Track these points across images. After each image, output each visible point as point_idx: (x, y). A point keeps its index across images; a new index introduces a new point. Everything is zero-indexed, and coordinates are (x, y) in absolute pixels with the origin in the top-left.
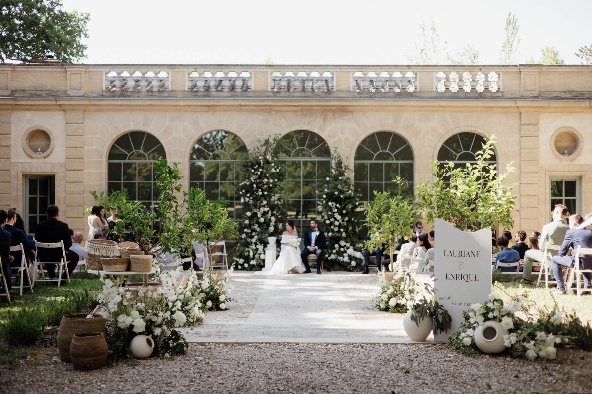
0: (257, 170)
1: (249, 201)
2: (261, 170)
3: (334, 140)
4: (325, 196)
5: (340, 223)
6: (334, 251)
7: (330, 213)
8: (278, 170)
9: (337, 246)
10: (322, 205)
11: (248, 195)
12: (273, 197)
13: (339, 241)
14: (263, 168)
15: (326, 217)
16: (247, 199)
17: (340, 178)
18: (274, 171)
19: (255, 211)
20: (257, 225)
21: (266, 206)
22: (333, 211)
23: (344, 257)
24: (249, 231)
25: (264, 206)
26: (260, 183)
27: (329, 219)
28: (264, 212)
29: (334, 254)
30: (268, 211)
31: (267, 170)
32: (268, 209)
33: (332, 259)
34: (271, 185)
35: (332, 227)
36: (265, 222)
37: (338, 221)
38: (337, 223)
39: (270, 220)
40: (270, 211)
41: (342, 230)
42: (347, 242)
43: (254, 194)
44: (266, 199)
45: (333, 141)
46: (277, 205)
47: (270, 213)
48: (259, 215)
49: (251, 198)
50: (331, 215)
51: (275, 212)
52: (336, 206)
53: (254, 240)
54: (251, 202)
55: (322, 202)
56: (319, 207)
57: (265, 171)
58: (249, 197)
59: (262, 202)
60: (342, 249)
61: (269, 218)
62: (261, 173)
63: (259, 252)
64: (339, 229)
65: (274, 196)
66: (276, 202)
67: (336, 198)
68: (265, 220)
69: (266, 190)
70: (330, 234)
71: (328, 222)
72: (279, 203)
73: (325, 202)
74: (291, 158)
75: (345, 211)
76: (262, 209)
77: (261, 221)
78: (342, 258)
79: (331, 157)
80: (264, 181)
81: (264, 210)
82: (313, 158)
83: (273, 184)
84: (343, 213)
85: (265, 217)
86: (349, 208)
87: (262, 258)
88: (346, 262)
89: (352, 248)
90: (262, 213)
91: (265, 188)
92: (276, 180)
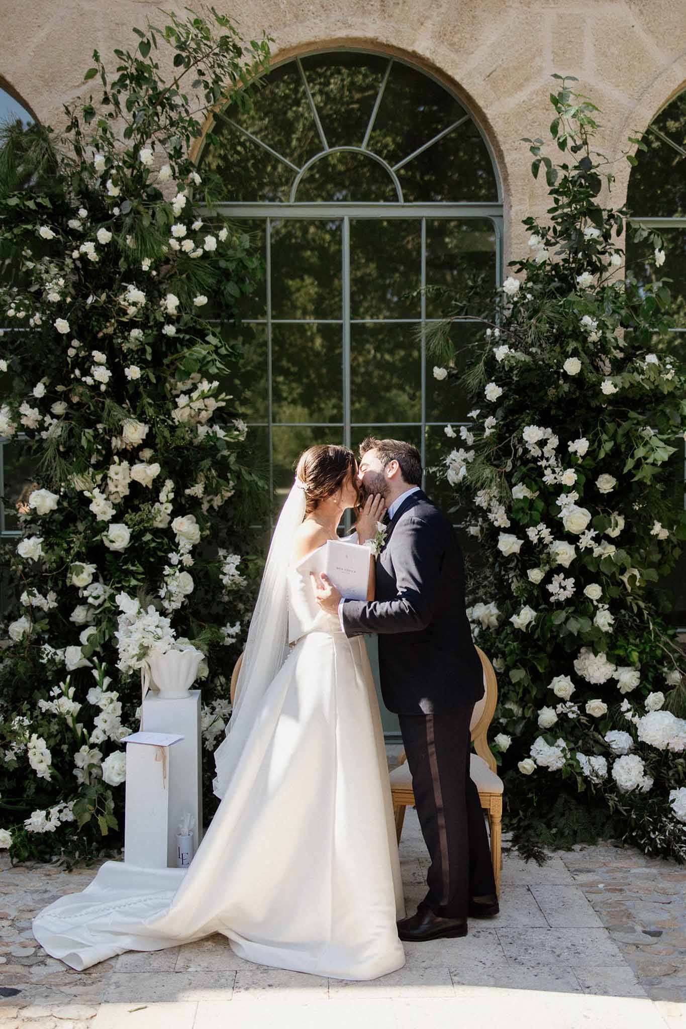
0: (81, 237)
1: (42, 427)
2: (104, 236)
3: (522, 95)
4: (493, 392)
5: (583, 555)
6: (548, 716)
7: (520, 492)
8: (210, 243)
9: (562, 686)
10: (477, 447)
11: (39, 391)
12: (182, 400)
13: (575, 655)
14: (116, 227)
15: (500, 518)
16: (30, 415)
17: (585, 279)
18: (188, 245)
19: (79, 483)
20: (90, 569)
21: (147, 453)
22: (549, 478)
23: (610, 756)
24: (48, 602)
25: (131, 456)
26: (104, 313)
27: (517, 529)
28: (133, 486)
29: (551, 734)
30: (158, 483)
31: (141, 239)
32: (155, 469)
33: (541, 770)
34: (170, 330)
35: (536, 575)
36: (135, 549)
37: (573, 539)
38: (564, 553)
39: (169, 534)
40: (169, 484)
41: (593, 591)
42: (621, 662)
43: (67, 381)
44: (138, 413)
45: (511, 102)
46: (210, 448)
47: (166, 491)
48: (101, 508)
49: (59, 408)
50: (531, 503)
51: (197, 490)
52: (562, 450)
53: (73, 657)
54: (55, 430)
55: (477, 428)
56: (456, 457)
57: (130, 241)
58: (44, 405)
59: (119, 431)
60: (597, 707)
61: (160, 523)
62: (109, 252)
63: (97, 737)
64: (580, 587)
65: (188, 392)
66: (202, 430)
67: (562, 402)
68: (135, 537)
69: (138, 358)
70: (525, 617)
71: (509, 544)
72: (221, 434)
73: (492, 427)
74: (290, 206)
75: (608, 482)
76: (117, 474)
77: (112, 542)
78: (599, 763)
79: (497, 201)
80: (126, 304)
81: (128, 481)
82: (403, 206)
83: (182, 323)
84: (602, 491)
85: (136, 517)
86: (655, 460)
87: (109, 777)
88: (635, 798)
89: (663, 706)
90: (122, 496)
91: (133, 347)
92: (201, 300)
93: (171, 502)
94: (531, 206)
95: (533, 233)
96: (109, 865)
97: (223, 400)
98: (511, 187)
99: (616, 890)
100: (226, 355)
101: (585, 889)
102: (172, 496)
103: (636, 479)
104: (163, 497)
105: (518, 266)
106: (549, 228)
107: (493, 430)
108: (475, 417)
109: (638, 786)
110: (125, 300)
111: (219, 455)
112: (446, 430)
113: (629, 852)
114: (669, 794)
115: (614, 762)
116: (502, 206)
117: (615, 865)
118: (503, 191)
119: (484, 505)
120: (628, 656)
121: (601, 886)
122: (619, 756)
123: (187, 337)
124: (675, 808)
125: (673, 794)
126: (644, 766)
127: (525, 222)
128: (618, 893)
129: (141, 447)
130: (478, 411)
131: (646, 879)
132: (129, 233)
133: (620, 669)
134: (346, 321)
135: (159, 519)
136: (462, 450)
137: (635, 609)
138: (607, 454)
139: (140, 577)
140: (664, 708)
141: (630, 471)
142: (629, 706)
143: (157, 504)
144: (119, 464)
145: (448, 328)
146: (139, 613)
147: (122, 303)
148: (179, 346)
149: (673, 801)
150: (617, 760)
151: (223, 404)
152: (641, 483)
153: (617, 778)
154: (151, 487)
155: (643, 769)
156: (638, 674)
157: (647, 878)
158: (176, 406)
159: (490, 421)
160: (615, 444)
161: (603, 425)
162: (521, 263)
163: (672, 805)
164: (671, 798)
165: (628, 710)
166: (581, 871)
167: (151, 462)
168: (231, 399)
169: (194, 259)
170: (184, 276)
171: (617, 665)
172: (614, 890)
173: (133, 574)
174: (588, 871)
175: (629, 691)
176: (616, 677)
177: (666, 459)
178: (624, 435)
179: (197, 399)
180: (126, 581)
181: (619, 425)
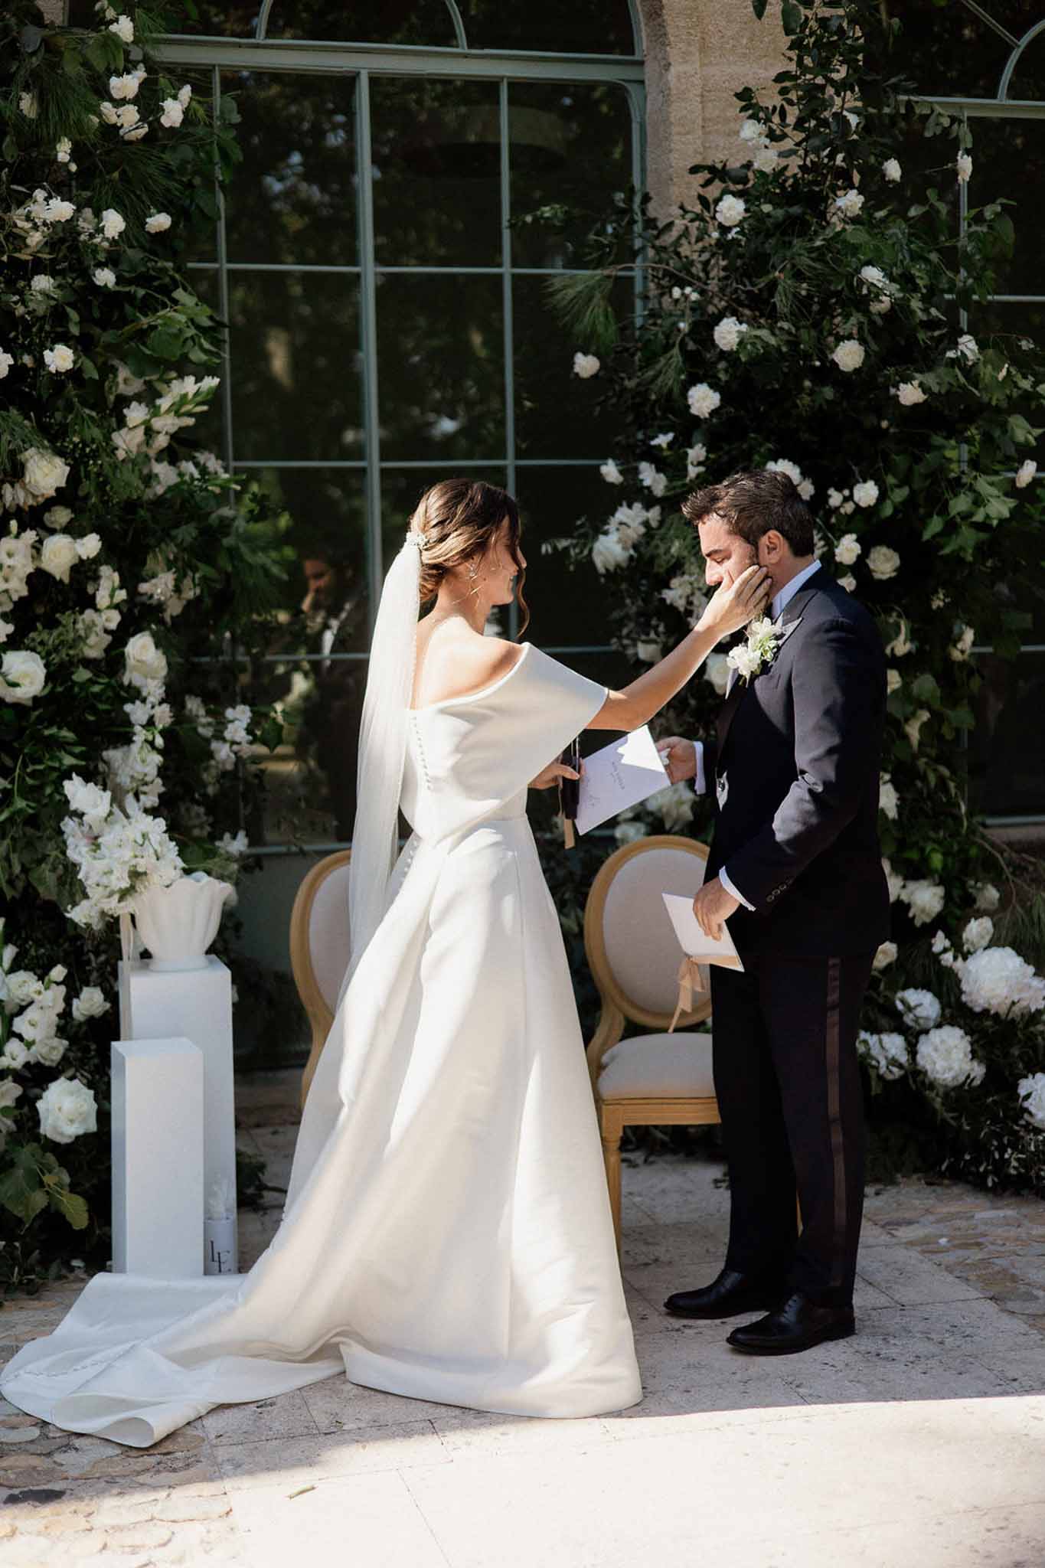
4: (703, 400)
10: (667, 501)
12: (136, 414)
17: (852, 202)
18: (130, 115)
21: (61, 516)
28: (39, 579)
30: (85, 571)
32: (90, 545)
34: (105, 277)
36: (60, 698)
40: (111, 576)
44: (55, 440)
46: (180, 506)
47: (108, 586)
51: (160, 586)
55: (673, 466)
56: (626, 518)
57: (27, 104)
59: (18, 473)
63: (15, 1055)
65: (146, 397)
66: (166, 474)
67: (820, 418)
68: (56, 674)
73: (700, 464)
74: (257, 46)
75: (888, 560)
76: (10, 555)
77: (15, 685)
78: (894, 1044)
79: (633, 53)
80: (28, 225)
81: (30, 569)
82: (466, 56)
83: (124, 266)
84: (877, 576)
85: (51, 638)
86: (988, 516)
87: (55, 1128)
88: (961, 1095)
89: (991, 941)
90: (15, 598)
91: (41, 311)
92: (160, 221)
93: (117, 607)
94: (702, 65)
95: (750, 117)
96: (100, 1279)
97: (190, 414)
98: (670, 30)
99: (972, 1244)
100: (210, 328)
101: (919, 1249)
102: (122, 595)
103: (947, 551)
104: (102, 599)
105: (706, 175)
106: (775, 108)
107: (702, 469)
108: (664, 446)
109: (968, 1077)
110: (28, 218)
111: (214, 516)
112: (604, 469)
113: (956, 1190)
114: (1016, 1086)
115: (917, 1042)
116: (641, 63)
117: (945, 1210)
118: (644, 34)
119: (681, 604)
120: (925, 860)
121: (943, 1241)
122: (927, 1032)
123: (141, 292)
124: (1032, 1109)
125: (1025, 1086)
126: (972, 1044)
127: (739, 96)
128: (976, 1250)
129: (50, 503)
130: (670, 436)
131: (1008, 1225)
132: (27, 88)
133: (912, 886)
134: (370, 272)
135: (92, 640)
136: (637, 506)
137: (932, 779)
138: (896, 510)
139: (77, 750)
140: (995, 943)
141: (934, 537)
142: (947, 943)
143: (89, 614)
144: (17, 536)
145: (610, 285)
146: (111, 813)
147: (20, 224)
148: (128, 308)
149: (1028, 1096)
150: (922, 1038)
151: (191, 421)
152: (957, 559)
153: (928, 1067)
154: (66, 580)
155: (969, 1048)
156: (940, 891)
157: (1007, 1222)
158: (122, 422)
159: (697, 452)
160: (912, 490)
161: (886, 458)
162: (712, 169)
163: (1026, 1104)
164: (1022, 1092)
165: (945, 950)
166: (899, 1224)
167: (75, 531)
168: (202, 413)
169: (130, 143)
170: (116, 175)
171: (906, 878)
172: (965, 1246)
173: (63, 745)
174: (910, 1223)
175: (928, 920)
176: (904, 897)
177: (1006, 514)
178: (926, 477)
179: (168, 411)
180: (51, 759)
181: (917, 460)
